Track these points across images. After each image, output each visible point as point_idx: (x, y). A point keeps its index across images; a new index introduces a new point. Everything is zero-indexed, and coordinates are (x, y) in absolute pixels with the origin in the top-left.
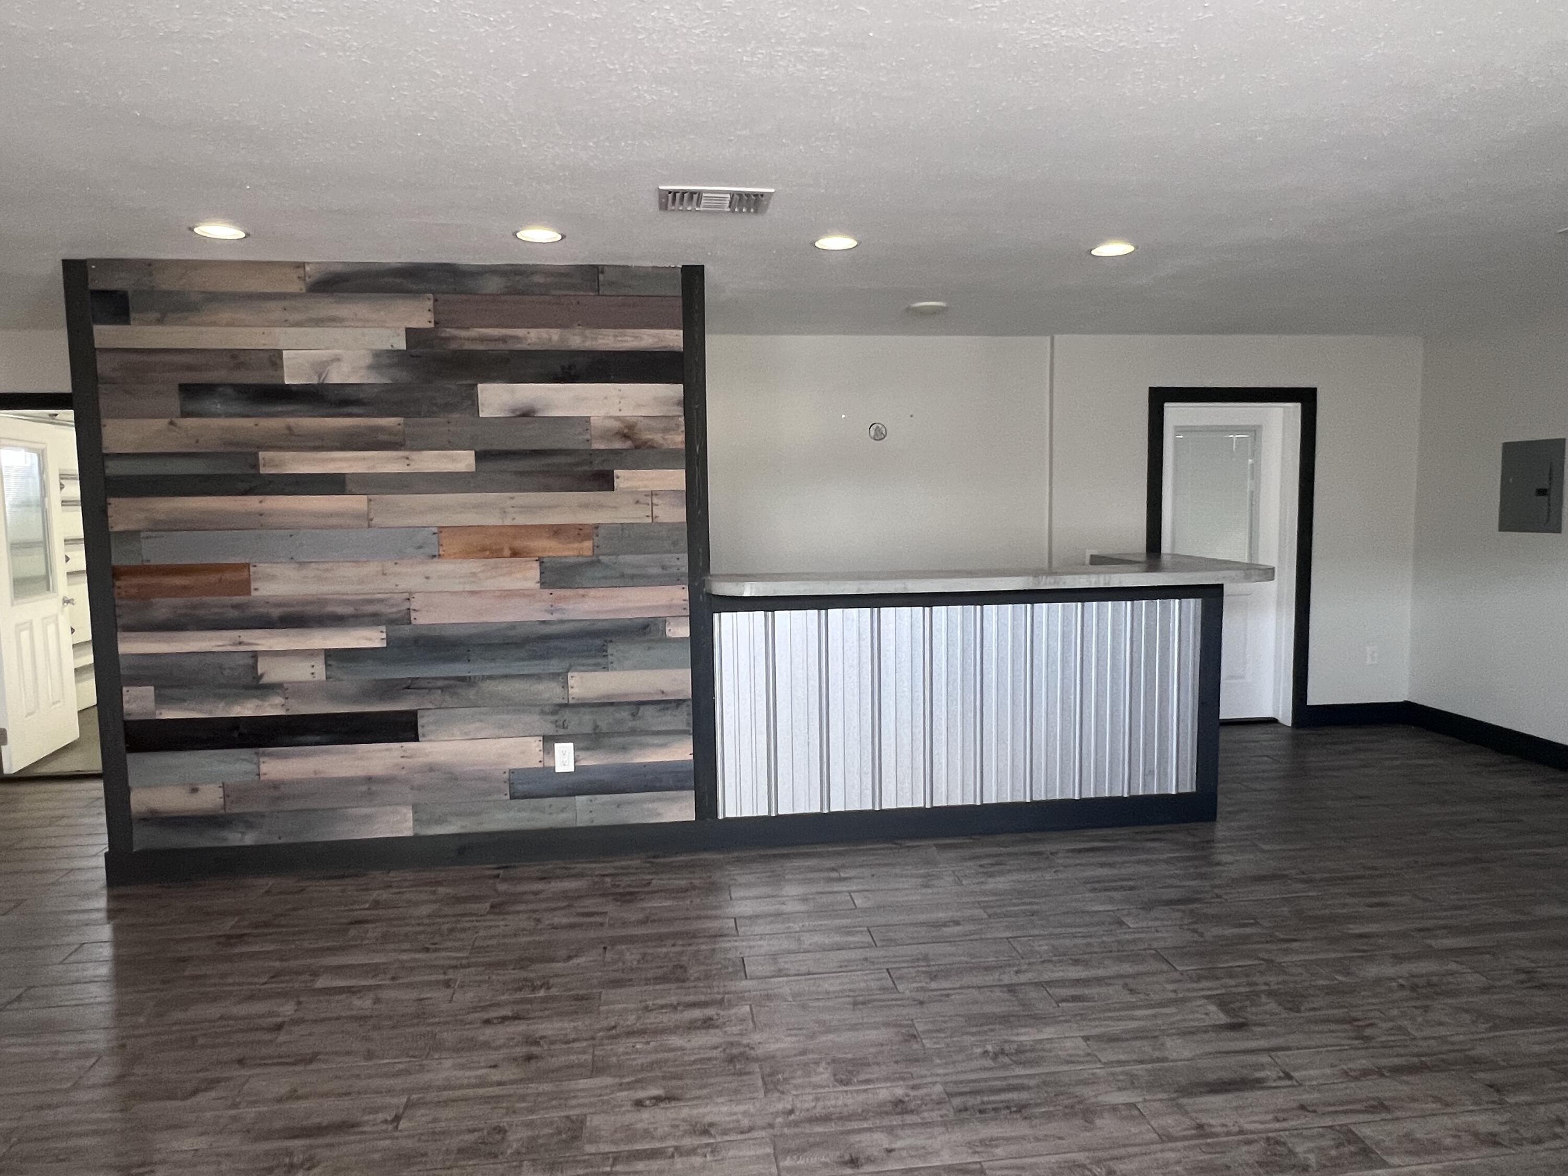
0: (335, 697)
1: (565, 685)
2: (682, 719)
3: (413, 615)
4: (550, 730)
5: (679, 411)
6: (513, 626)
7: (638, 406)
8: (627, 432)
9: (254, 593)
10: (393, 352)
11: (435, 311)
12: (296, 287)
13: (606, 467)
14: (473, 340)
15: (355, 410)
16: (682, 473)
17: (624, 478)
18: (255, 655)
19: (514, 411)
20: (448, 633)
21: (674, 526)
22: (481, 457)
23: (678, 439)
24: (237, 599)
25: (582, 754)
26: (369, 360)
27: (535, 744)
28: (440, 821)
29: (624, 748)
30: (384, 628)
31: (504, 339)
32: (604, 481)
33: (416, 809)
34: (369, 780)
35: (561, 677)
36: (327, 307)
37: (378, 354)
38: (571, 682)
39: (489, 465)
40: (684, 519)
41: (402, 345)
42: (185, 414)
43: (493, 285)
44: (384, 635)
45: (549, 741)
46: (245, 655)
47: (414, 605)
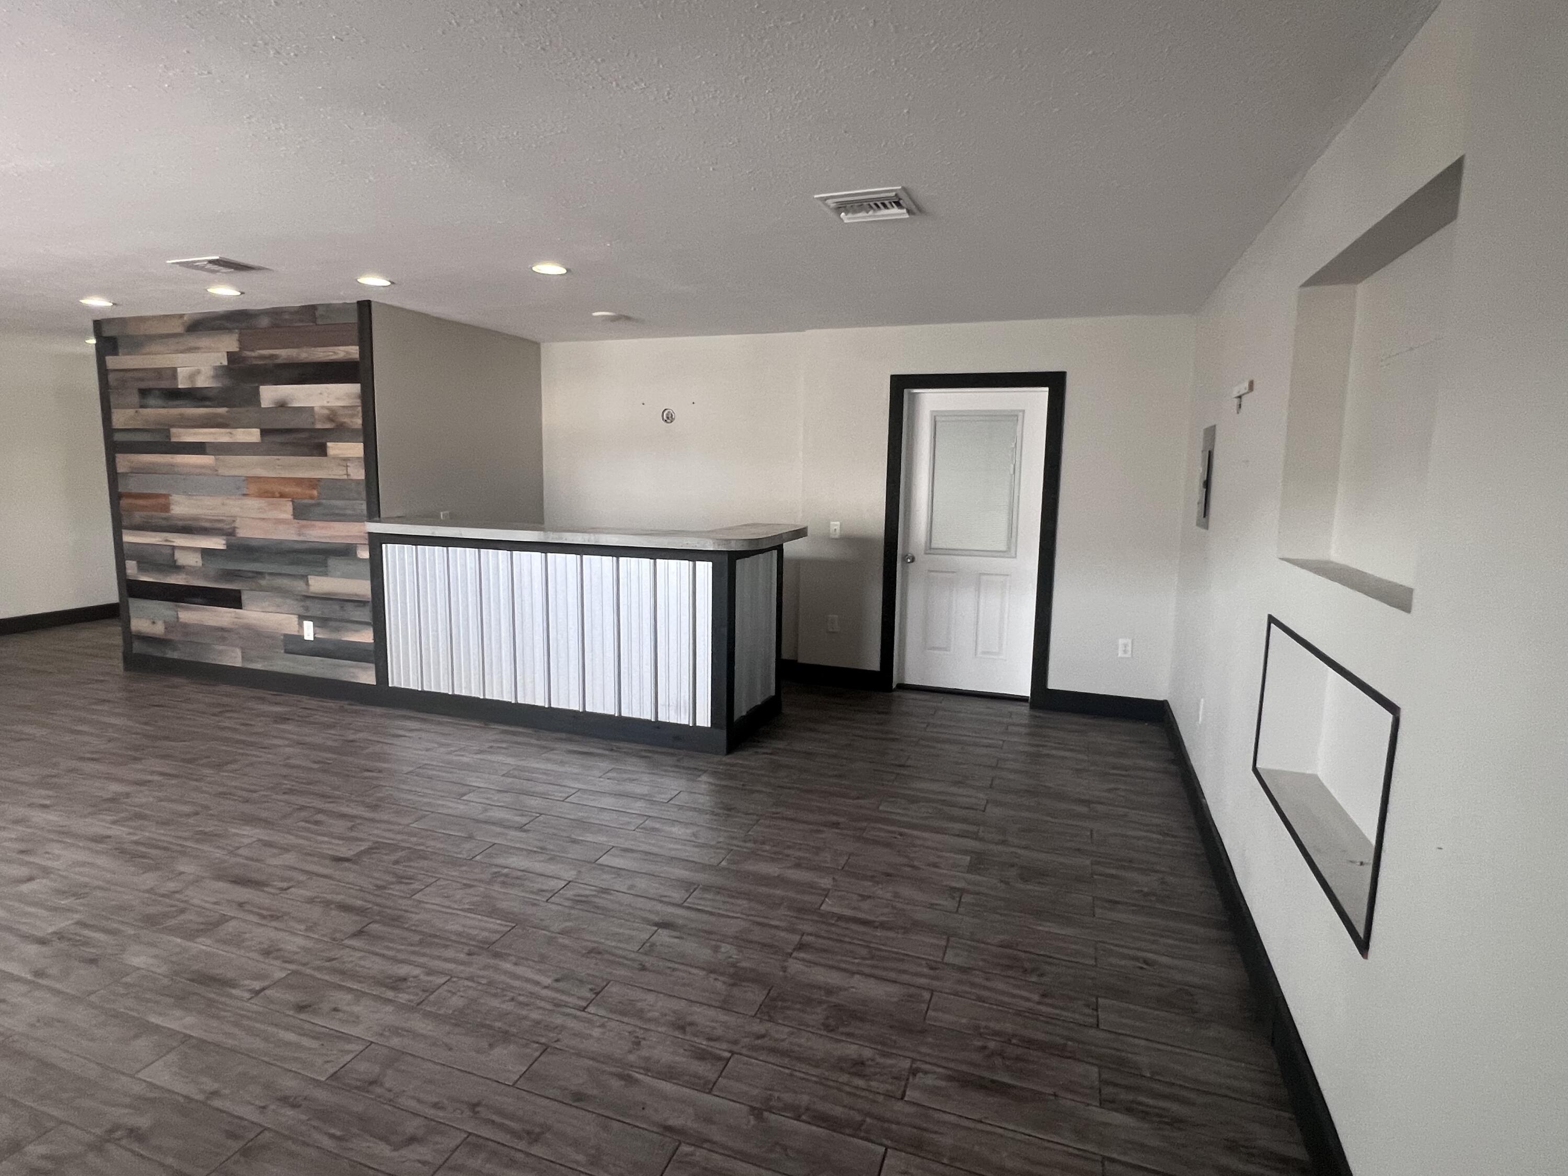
0: (206, 577)
1: (307, 584)
2: (365, 614)
3: (237, 531)
4: (302, 611)
5: (358, 402)
6: (281, 542)
7: (338, 399)
8: (332, 416)
9: (173, 512)
10: (224, 367)
11: (240, 341)
12: (180, 330)
13: (323, 441)
14: (255, 358)
15: (208, 403)
16: (361, 445)
17: (334, 448)
18: (173, 548)
19: (276, 403)
20: (254, 543)
21: (358, 482)
22: (264, 432)
23: (358, 422)
24: (164, 515)
25: (318, 630)
26: (212, 373)
27: (294, 619)
28: (252, 661)
29: (337, 630)
30: (225, 537)
31: (272, 357)
32: (322, 451)
33: (243, 650)
34: (222, 629)
35: (304, 577)
36: (192, 341)
37: (216, 368)
38: (310, 582)
39: (267, 439)
40: (363, 477)
41: (225, 363)
42: (142, 407)
43: (265, 322)
44: (224, 542)
45: (302, 618)
46: (168, 548)
47: (237, 524)
